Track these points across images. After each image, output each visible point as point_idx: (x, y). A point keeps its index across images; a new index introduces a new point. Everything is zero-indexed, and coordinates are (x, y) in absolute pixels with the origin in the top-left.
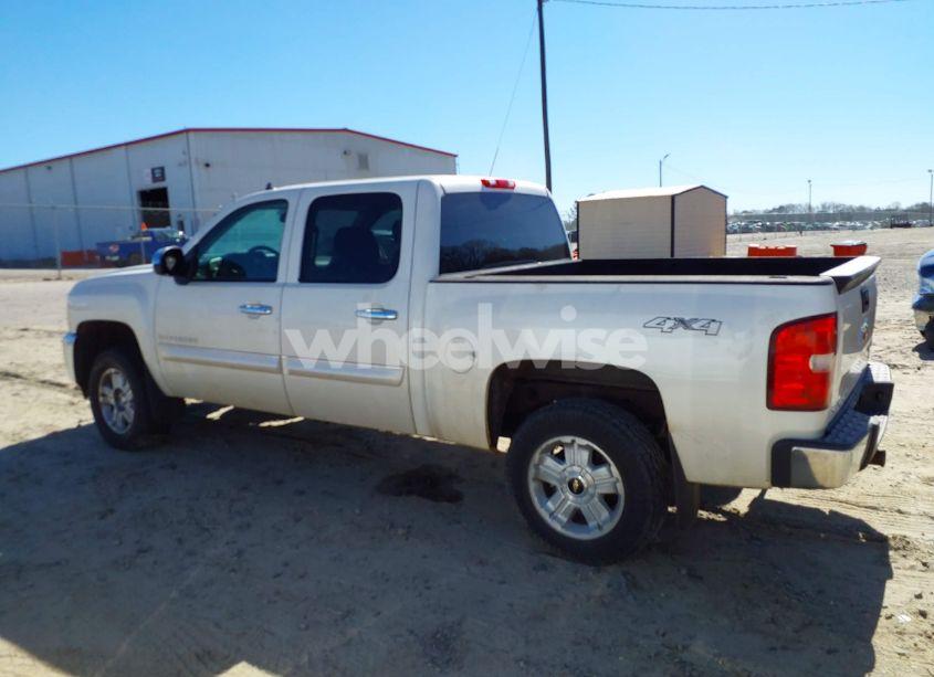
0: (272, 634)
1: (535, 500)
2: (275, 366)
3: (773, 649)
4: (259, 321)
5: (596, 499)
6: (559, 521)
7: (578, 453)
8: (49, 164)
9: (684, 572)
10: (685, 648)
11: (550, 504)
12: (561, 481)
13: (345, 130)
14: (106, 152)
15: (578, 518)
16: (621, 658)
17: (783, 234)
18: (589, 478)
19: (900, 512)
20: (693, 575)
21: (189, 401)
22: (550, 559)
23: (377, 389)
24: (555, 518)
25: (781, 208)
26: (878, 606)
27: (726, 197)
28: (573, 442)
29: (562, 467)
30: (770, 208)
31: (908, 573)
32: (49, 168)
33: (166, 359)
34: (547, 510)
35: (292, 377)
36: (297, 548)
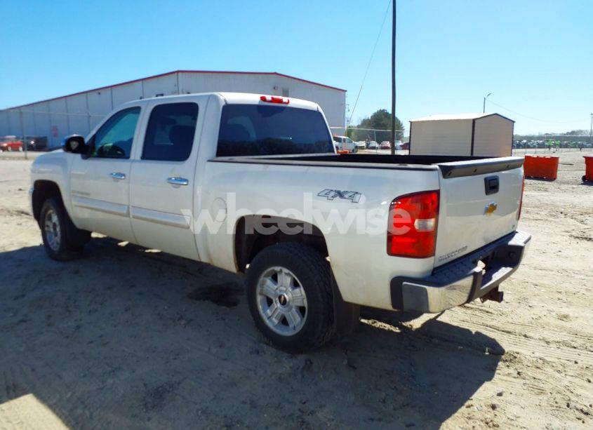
0: (60, 378)
1: (260, 307)
2: (125, 212)
3: (372, 420)
4: (119, 183)
5: (294, 309)
6: (273, 323)
7: (286, 278)
8: (99, 91)
9: (345, 362)
10: (312, 413)
11: (268, 311)
12: (276, 295)
13: (275, 73)
14: (130, 84)
15: (284, 321)
16: (265, 415)
17: (568, 150)
18: (290, 295)
19: (525, 336)
20: (351, 366)
21: (94, 235)
22: (265, 347)
23: (178, 230)
24: (271, 321)
25: (573, 132)
26: (467, 398)
27: (514, 122)
28: (281, 271)
29: (276, 287)
30: (565, 132)
31: (505, 378)
32: (99, 93)
33: (76, 206)
34: (266, 314)
35: (135, 220)
36: (115, 326)
